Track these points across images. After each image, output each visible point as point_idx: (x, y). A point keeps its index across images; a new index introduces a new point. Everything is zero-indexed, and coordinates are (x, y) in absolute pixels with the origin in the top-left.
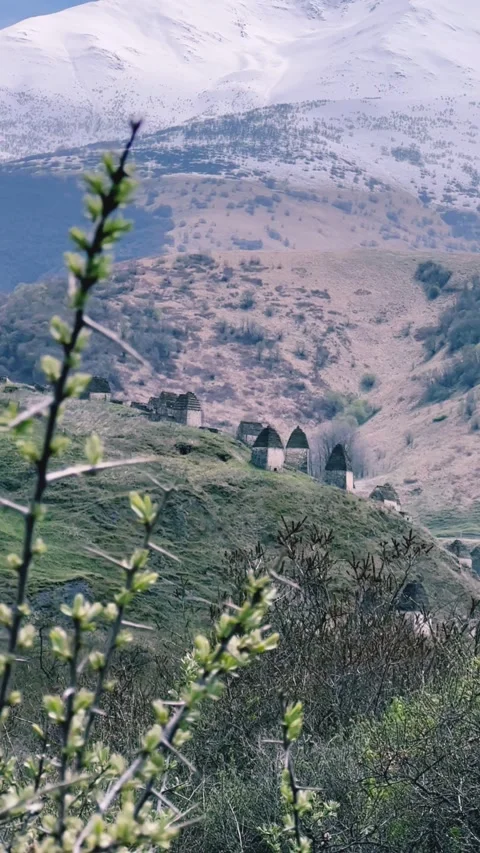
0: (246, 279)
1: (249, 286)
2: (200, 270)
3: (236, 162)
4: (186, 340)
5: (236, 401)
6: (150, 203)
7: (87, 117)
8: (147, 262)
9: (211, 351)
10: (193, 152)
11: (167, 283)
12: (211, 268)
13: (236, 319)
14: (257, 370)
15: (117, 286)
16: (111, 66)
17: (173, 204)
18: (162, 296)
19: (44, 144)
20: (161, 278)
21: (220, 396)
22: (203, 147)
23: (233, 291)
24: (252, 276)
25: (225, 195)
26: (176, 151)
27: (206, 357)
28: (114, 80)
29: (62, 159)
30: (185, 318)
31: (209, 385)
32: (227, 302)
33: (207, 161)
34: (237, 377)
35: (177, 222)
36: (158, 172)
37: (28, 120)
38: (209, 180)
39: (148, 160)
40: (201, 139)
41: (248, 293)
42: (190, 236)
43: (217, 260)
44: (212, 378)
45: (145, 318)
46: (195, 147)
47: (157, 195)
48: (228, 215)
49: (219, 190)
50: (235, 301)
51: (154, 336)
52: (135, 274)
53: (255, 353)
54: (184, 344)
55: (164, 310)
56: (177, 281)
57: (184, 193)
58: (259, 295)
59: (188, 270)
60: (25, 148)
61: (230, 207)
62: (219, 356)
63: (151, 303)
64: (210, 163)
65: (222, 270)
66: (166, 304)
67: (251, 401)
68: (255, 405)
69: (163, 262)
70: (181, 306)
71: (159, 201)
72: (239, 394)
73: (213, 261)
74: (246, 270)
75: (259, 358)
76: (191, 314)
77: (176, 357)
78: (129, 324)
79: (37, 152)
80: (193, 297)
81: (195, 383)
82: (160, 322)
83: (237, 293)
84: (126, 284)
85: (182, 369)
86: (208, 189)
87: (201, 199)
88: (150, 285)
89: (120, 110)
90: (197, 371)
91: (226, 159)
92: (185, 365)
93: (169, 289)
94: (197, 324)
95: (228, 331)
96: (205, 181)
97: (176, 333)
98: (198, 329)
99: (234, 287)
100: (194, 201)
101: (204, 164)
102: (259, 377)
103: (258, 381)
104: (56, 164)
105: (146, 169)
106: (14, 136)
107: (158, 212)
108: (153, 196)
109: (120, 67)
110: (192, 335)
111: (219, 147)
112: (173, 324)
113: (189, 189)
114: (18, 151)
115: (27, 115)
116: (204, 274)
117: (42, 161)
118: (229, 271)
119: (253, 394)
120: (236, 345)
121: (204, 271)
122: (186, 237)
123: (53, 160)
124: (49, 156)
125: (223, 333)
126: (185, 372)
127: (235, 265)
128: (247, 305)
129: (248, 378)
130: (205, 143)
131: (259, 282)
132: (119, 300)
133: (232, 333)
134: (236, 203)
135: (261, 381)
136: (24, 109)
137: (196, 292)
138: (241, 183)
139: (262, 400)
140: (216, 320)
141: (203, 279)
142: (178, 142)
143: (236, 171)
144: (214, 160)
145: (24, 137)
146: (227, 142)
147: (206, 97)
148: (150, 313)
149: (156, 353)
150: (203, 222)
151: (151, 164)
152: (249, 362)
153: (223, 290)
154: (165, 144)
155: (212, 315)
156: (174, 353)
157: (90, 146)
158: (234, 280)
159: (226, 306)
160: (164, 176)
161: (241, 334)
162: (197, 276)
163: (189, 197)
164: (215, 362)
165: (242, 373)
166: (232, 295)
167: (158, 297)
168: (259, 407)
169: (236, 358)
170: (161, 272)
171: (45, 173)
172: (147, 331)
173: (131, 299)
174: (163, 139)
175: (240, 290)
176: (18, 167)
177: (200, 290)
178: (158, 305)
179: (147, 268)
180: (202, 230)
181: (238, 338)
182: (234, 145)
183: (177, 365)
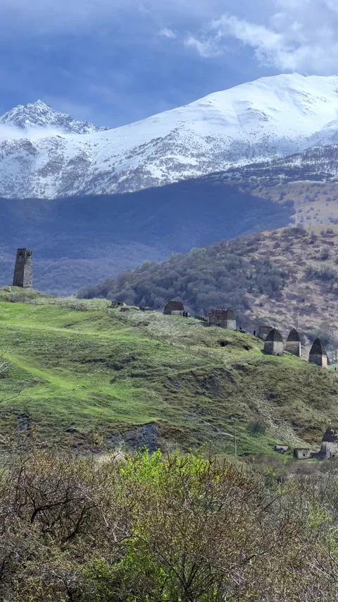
0: (325, 242)
1: (326, 246)
2: (297, 238)
3: (332, 173)
4: (288, 279)
5: (318, 315)
6: (281, 199)
7: (247, 150)
8: (266, 234)
9: (303, 285)
10: (307, 168)
11: (277, 246)
12: (304, 236)
13: (317, 266)
14: (330, 295)
15: (249, 248)
16: (260, 119)
17: (295, 199)
18: (274, 253)
19: (222, 166)
20: (274, 243)
21: (308, 311)
22: (312, 165)
23: (316, 249)
24: (328, 240)
25: (325, 193)
26: (296, 167)
27: (300, 288)
28: (263, 127)
29: (230, 175)
30: (288, 266)
31: (301, 305)
32: (314, 256)
33: (315, 173)
34: (318, 300)
35: (297, 210)
36: (286, 181)
37: (212, 152)
38: (316, 184)
39: (280, 174)
40: (311, 160)
41: (326, 250)
42: (305, 218)
43: (307, 231)
44: (303, 301)
45: (264, 266)
46: (308, 165)
47: (285, 194)
48: (327, 205)
49: (322, 190)
50: (318, 255)
51: (270, 277)
52: (259, 240)
53: (329, 286)
54: (287, 281)
55: (276, 261)
56: (283, 244)
57: (301, 193)
58: (332, 252)
59: (290, 238)
60: (210, 169)
61: (329, 200)
62: (307, 288)
63: (268, 258)
64: (316, 175)
65: (309, 236)
66: (277, 258)
67: (326, 314)
68: (328, 316)
69: (276, 233)
70: (285, 258)
71: (286, 198)
72: (319, 310)
73: (305, 232)
74: (325, 237)
75: (331, 288)
76: (291, 263)
77: (283, 289)
78: (254, 270)
79: (217, 170)
80: (292, 253)
81: (293, 305)
82: (273, 269)
83: (319, 251)
84: (253, 247)
85: (285, 296)
86: (316, 189)
87: (311, 196)
88: (268, 247)
89: (266, 145)
90: (294, 297)
91: (326, 172)
92: (288, 293)
93: (278, 249)
94: (295, 269)
95: (313, 273)
96: (313, 185)
97: (283, 275)
98: (296, 272)
99: (317, 247)
100: (307, 197)
101: (313, 175)
102: (332, 300)
103: (330, 302)
104: (226, 177)
105: (279, 179)
106: (204, 162)
107: (286, 204)
108: (283, 195)
109: (266, 120)
110: (292, 276)
111: (322, 165)
112: (280, 269)
113: (304, 190)
114: (206, 171)
115: (211, 149)
116: (299, 240)
117: (218, 176)
118: (314, 238)
119: (327, 310)
120: (318, 281)
121: (300, 238)
122: (302, 218)
123: (224, 175)
124: (223, 172)
125: (311, 275)
126: (287, 297)
127: (318, 234)
128: (325, 258)
129: (325, 300)
130: (314, 163)
131: (332, 244)
132: (249, 256)
133: (315, 274)
134: (332, 197)
135: (333, 302)
136: (209, 146)
137: (295, 251)
138: (335, 186)
139: (333, 313)
140: (306, 267)
141: (299, 242)
142: (298, 162)
143: (332, 178)
144: (319, 173)
145: (210, 162)
146: (327, 162)
147: (316, 135)
148: (267, 263)
149: (270, 287)
150: (312, 209)
151: (282, 176)
152: (325, 291)
153: (311, 249)
154: (290, 164)
155: (305, 263)
156: (280, 287)
157: (246, 166)
158: (317, 243)
159: (312, 258)
160: (290, 183)
161: (321, 274)
162: (295, 241)
163: (304, 195)
164: (305, 291)
165: (321, 298)
166: (315, 251)
167: (272, 254)
168: (331, 317)
169: (318, 288)
170: (274, 239)
171: (220, 183)
172: (265, 274)
173: (256, 256)
174: (289, 161)
175: (321, 249)
176: (205, 179)
177: (297, 250)
178: (272, 258)
179: (266, 237)
180: (312, 214)
181: (319, 277)
182: (331, 163)
183: (283, 294)
